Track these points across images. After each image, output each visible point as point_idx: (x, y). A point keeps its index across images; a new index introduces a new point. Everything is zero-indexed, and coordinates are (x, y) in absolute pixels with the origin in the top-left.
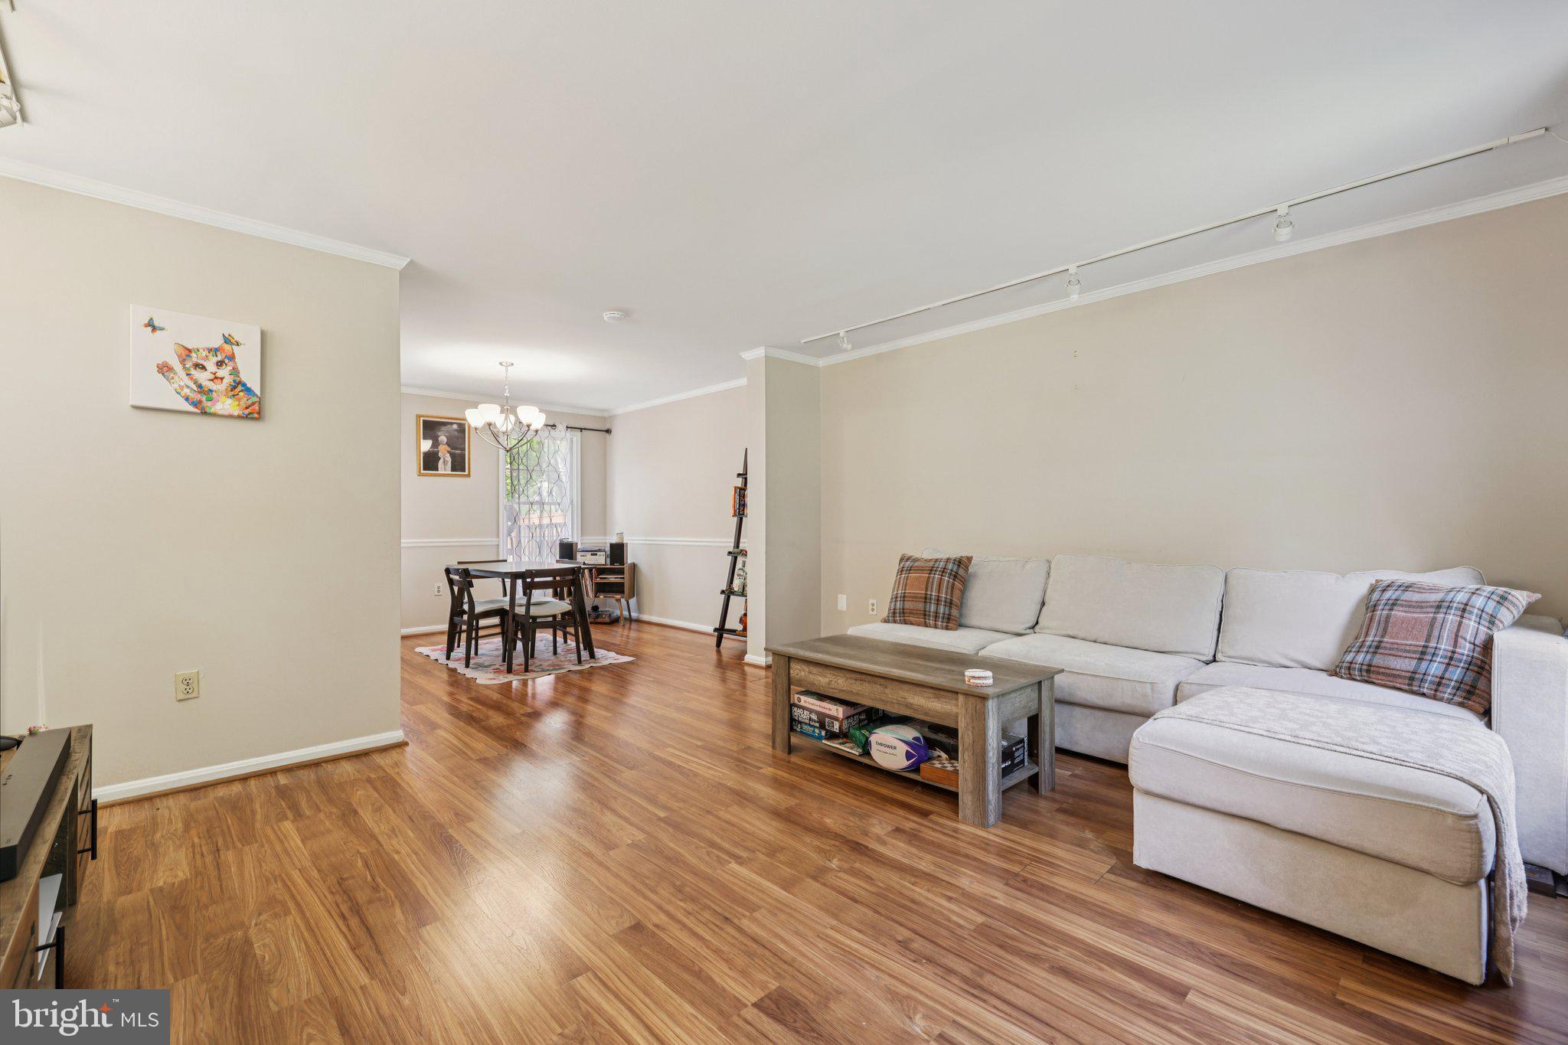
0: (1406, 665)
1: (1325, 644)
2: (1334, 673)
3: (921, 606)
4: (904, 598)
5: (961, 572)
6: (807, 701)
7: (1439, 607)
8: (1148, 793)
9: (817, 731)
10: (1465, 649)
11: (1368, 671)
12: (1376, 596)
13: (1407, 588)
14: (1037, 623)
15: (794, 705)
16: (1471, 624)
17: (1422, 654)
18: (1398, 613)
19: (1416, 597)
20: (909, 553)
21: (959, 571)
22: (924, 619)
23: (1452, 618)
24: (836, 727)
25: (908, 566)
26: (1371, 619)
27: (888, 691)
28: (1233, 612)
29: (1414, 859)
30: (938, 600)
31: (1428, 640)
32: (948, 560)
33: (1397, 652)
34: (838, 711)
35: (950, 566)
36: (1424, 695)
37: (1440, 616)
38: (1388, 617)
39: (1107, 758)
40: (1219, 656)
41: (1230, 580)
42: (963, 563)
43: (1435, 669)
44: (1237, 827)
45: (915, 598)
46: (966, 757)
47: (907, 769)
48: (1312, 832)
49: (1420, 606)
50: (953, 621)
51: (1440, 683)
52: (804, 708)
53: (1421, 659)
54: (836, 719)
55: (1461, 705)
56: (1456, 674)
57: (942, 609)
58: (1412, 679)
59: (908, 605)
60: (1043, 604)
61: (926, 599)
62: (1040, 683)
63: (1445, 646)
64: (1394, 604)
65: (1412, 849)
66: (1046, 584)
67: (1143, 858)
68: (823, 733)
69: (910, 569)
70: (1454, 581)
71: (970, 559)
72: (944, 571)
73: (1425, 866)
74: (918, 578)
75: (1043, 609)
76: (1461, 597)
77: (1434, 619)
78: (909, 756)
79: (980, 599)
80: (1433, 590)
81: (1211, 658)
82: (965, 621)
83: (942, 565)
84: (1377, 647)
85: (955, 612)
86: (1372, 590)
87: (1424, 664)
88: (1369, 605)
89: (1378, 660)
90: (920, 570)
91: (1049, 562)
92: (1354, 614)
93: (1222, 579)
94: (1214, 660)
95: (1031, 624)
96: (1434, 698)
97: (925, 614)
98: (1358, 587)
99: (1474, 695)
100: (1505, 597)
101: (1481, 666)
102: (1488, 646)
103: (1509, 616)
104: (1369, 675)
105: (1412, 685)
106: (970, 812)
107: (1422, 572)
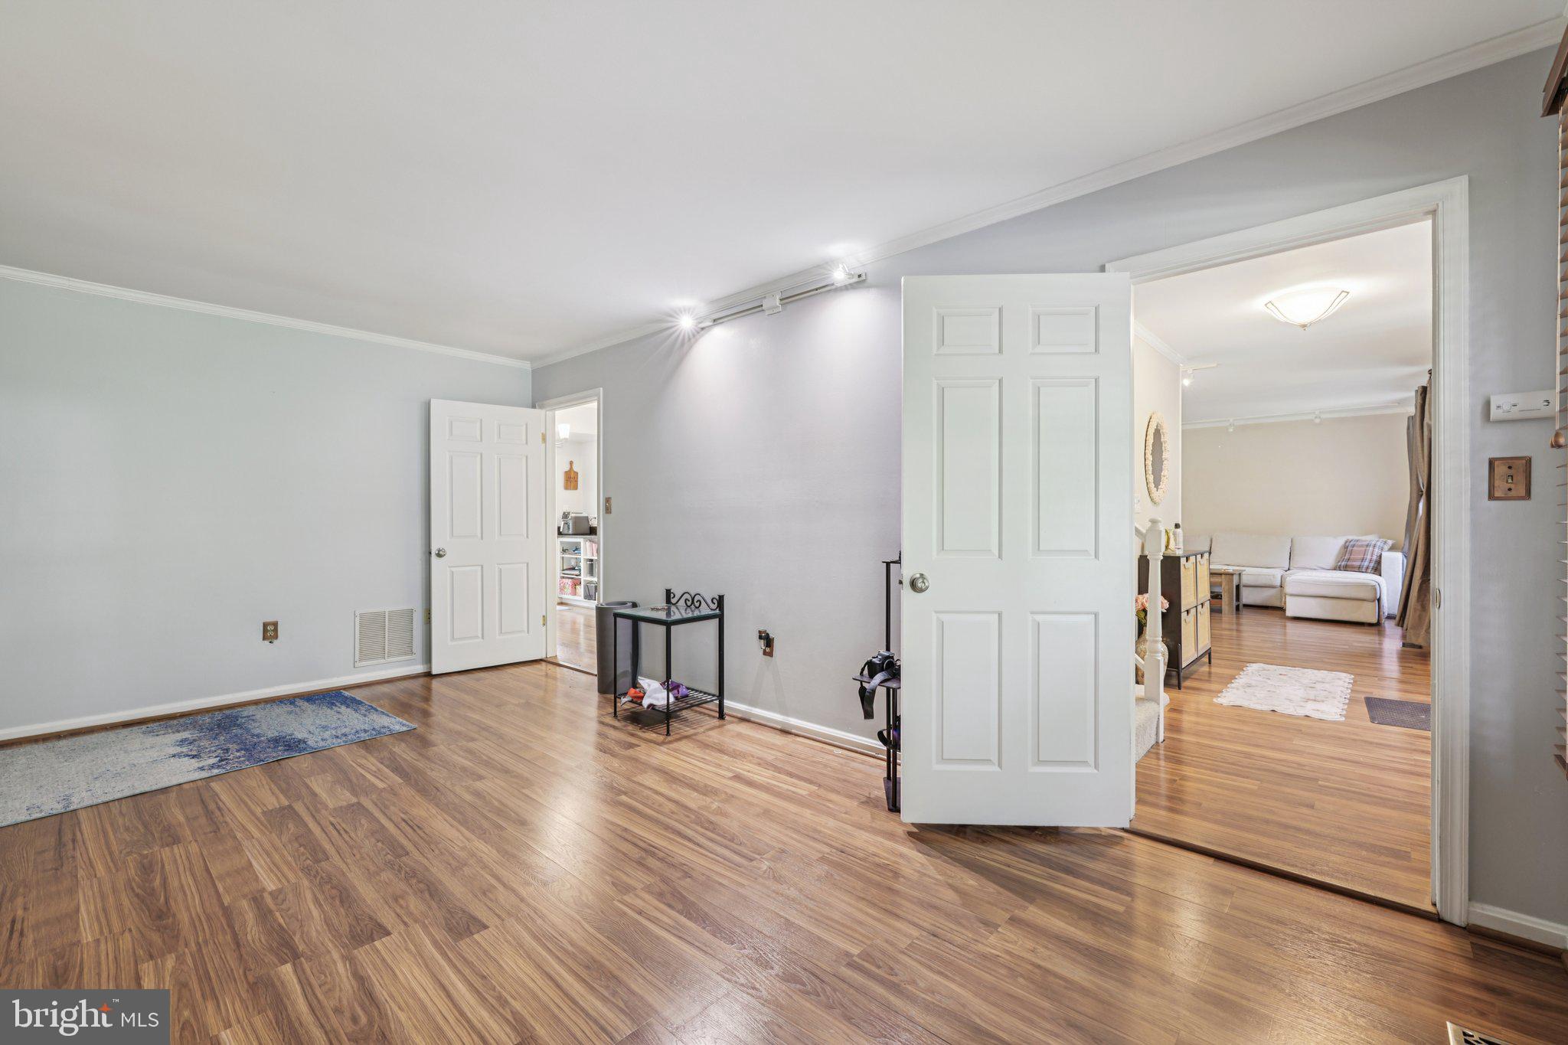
0: (1357, 564)
1: (1331, 560)
2: (1335, 568)
7: (1367, 546)
8: (1291, 595)
10: (1375, 558)
12: (1347, 544)
13: (1357, 540)
16: (1376, 550)
18: (1355, 548)
19: (1359, 543)
23: (1370, 549)
26: (1346, 551)
28: (1294, 554)
31: (1364, 556)
33: (1354, 560)
36: (1362, 572)
37: (1367, 548)
38: (1351, 550)
39: (1261, 604)
40: (1291, 568)
43: (1366, 564)
46: (1226, 594)
49: (1362, 546)
51: (1366, 568)
53: (1361, 561)
55: (1373, 573)
56: (1372, 565)
62: (1240, 574)
63: (1369, 557)
64: (1354, 546)
65: (1362, 595)
67: (1289, 613)
70: (1371, 538)
76: (1372, 543)
77: (1365, 549)
80: (1365, 541)
81: (1287, 569)
84: (1349, 559)
86: (1346, 542)
87: (1362, 563)
88: (1345, 547)
89: (1349, 563)
92: (1340, 550)
93: (1290, 539)
94: (1289, 569)
96: (1366, 572)
98: (1341, 541)
99: (1377, 569)
100: (1385, 542)
101: (1379, 562)
102: (1380, 556)
103: (1386, 547)
104: (1346, 568)
105: (1359, 569)
106: (1226, 612)
107: (1362, 535)
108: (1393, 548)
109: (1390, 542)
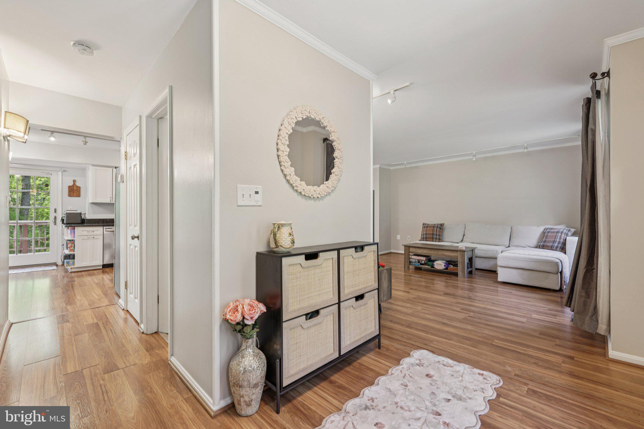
0: (550, 244)
1: (534, 242)
2: (536, 247)
3: (431, 236)
4: (426, 234)
5: (442, 227)
6: (413, 257)
7: (557, 232)
8: (501, 267)
9: (417, 264)
10: (562, 240)
11: (543, 246)
12: (545, 231)
13: (552, 229)
14: (463, 240)
15: (410, 258)
16: (563, 235)
17: (554, 242)
18: (549, 234)
19: (553, 231)
20: (425, 222)
21: (441, 227)
22: (432, 239)
23: (560, 234)
24: (423, 262)
25: (425, 226)
26: (544, 236)
27: (439, 252)
28: (513, 235)
29: (548, 271)
30: (436, 234)
31: (555, 239)
32: (438, 224)
33: (549, 242)
34: (424, 259)
35: (439, 226)
36: (554, 250)
37: (557, 234)
38: (547, 235)
39: (485, 269)
40: (510, 246)
41: (513, 229)
42: (442, 225)
43: (556, 245)
44: (518, 271)
45: (430, 234)
46: (460, 264)
47: (445, 269)
48: (531, 268)
49: (554, 232)
50: (440, 240)
51: (557, 247)
52: (413, 259)
53: (553, 243)
54: (423, 260)
55: (561, 251)
56: (560, 245)
57: (437, 237)
58: (552, 247)
59: (428, 236)
60: (464, 235)
61: (433, 234)
62: (473, 250)
63: (558, 240)
64: (549, 232)
66: (465, 230)
67: (500, 279)
68: (419, 264)
69: (427, 227)
70: (561, 227)
71: (444, 224)
72: (437, 227)
73: (550, 271)
74: (430, 229)
75: (464, 237)
76: (561, 230)
77: (556, 235)
78: (445, 266)
79: (447, 234)
80: (557, 229)
81: (508, 246)
82: (444, 240)
83: (436, 225)
84: (545, 241)
85: (441, 237)
86: (544, 229)
87: (554, 244)
88: (544, 233)
89: (545, 244)
90: (431, 227)
91: (465, 225)
92: (541, 235)
93: (510, 228)
94: (509, 246)
95: (461, 240)
96: (556, 250)
97: (433, 238)
98: (541, 229)
99: (563, 249)
100: (569, 230)
101: (564, 244)
102: (566, 240)
103: (570, 234)
104: (543, 247)
105: (551, 248)
106: (461, 276)
107: (554, 226)
108: (574, 234)
109: (573, 230)
